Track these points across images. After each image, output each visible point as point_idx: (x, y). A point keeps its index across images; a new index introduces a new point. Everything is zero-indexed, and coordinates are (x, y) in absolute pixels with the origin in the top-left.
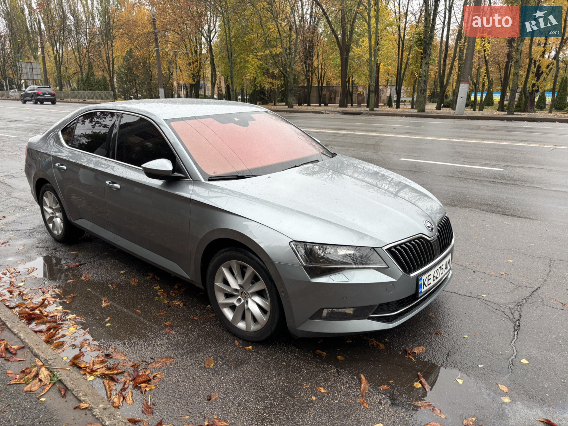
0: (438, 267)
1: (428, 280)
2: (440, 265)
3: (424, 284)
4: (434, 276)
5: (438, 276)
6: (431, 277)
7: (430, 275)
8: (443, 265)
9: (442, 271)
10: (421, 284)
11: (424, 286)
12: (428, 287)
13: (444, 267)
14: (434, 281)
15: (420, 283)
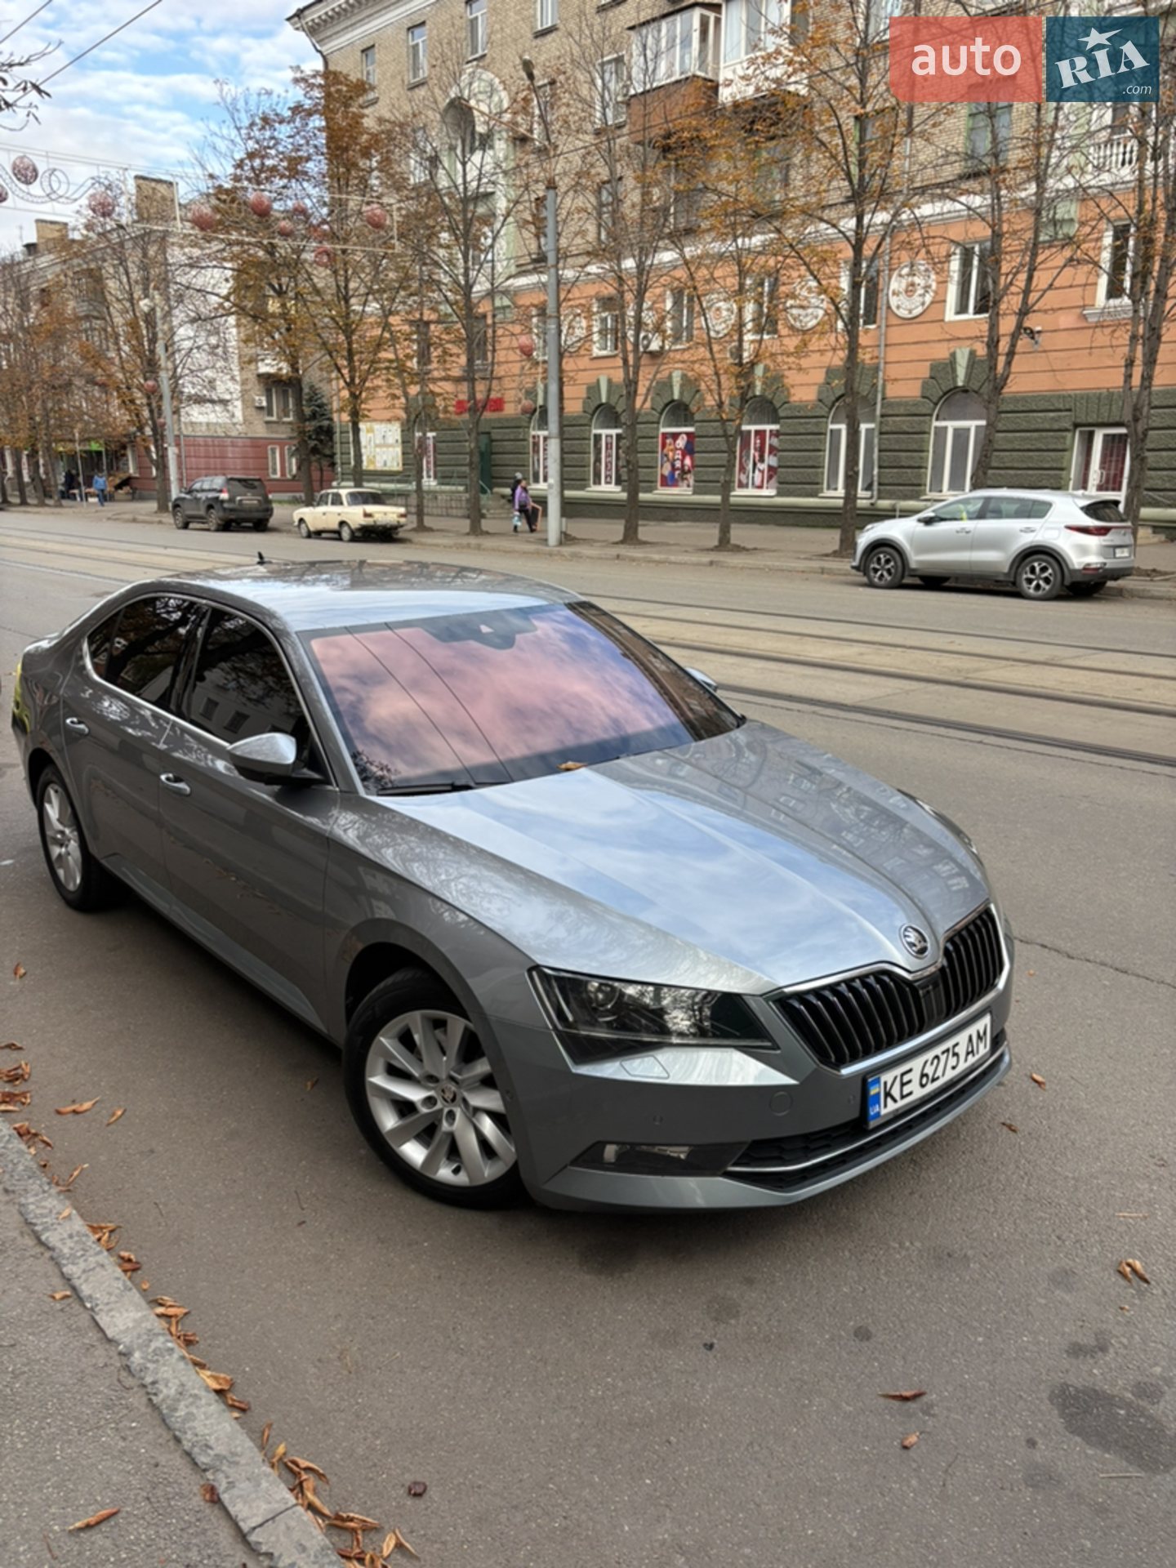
0: (938, 1050)
1: (903, 1085)
2: (949, 1044)
3: (888, 1094)
4: (923, 1075)
5: (939, 1073)
6: (915, 1076)
7: (910, 1071)
8: (957, 1044)
9: (952, 1061)
10: (878, 1094)
11: (889, 1100)
12: (901, 1103)
13: (961, 1050)
14: (923, 1086)
15: (873, 1091)
